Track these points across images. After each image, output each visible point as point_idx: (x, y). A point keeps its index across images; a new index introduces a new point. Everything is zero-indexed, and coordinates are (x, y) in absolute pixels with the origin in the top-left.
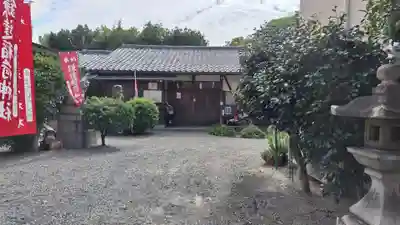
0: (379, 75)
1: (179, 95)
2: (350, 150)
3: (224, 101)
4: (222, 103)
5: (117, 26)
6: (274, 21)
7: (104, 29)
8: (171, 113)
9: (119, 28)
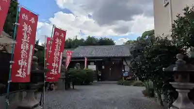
0: (177, 57)
1: (103, 67)
2: (170, 83)
3: (124, 69)
4: (123, 70)
5: (75, 38)
6: (146, 32)
7: (70, 39)
8: (100, 75)
9: (76, 39)
